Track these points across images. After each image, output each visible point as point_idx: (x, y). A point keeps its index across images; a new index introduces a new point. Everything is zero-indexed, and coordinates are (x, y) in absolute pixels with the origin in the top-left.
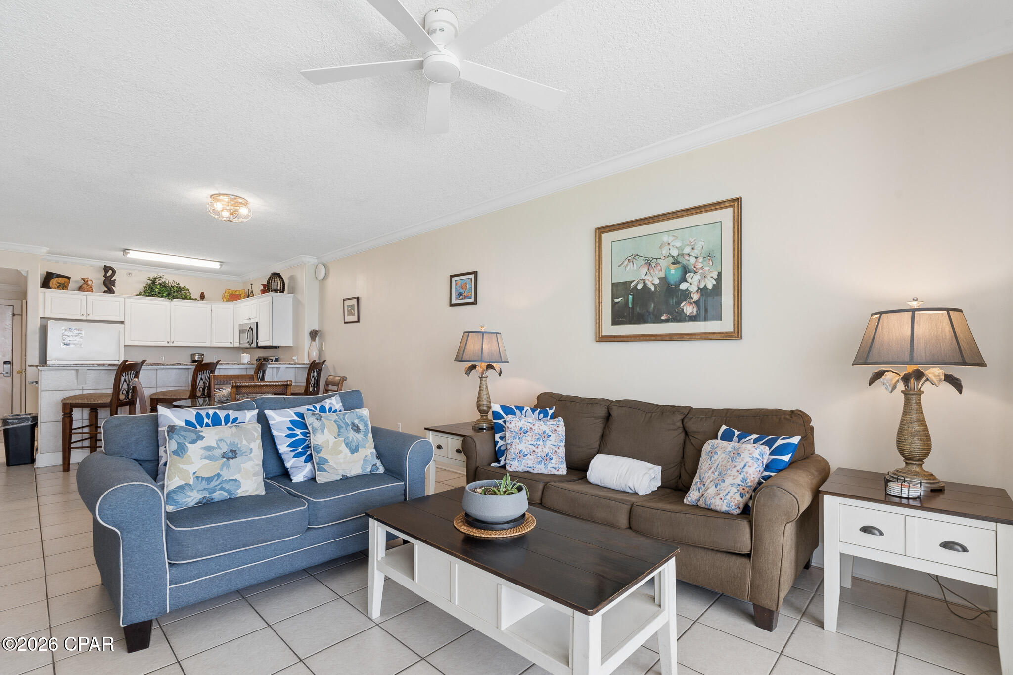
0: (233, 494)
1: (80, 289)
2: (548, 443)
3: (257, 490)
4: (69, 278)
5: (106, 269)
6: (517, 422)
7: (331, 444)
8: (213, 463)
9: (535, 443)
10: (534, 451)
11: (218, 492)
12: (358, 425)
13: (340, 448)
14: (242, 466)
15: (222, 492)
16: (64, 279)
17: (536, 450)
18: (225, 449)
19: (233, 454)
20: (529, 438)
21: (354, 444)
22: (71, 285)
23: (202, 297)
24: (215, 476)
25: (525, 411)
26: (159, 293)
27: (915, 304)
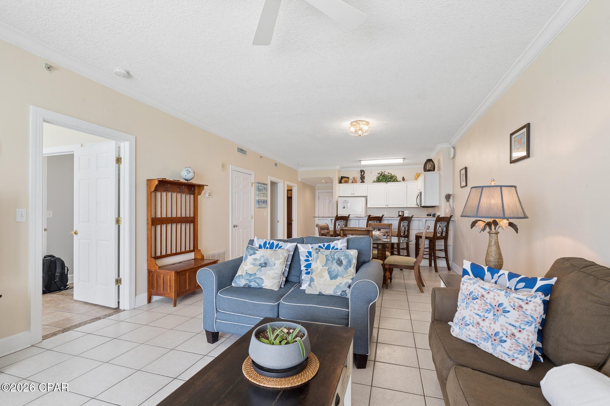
0: (260, 286)
1: (352, 182)
2: (502, 320)
3: (272, 287)
4: (348, 178)
5: (362, 171)
6: (469, 284)
7: (319, 270)
8: (255, 267)
9: (482, 314)
10: (478, 324)
11: (253, 283)
12: (343, 261)
13: (323, 274)
14: (267, 272)
15: (255, 283)
16: (346, 179)
17: (482, 323)
18: (262, 261)
19: (265, 265)
20: (476, 307)
21: (334, 274)
22: (350, 181)
23: (403, 179)
24: (253, 274)
25: (499, 275)
26: (382, 180)
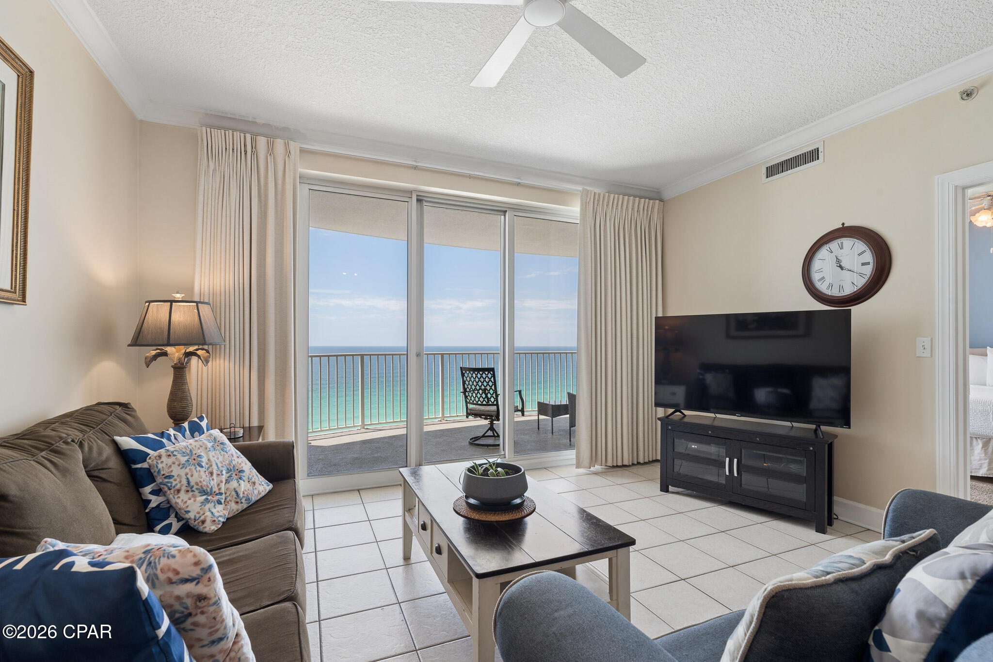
27: (178, 296)
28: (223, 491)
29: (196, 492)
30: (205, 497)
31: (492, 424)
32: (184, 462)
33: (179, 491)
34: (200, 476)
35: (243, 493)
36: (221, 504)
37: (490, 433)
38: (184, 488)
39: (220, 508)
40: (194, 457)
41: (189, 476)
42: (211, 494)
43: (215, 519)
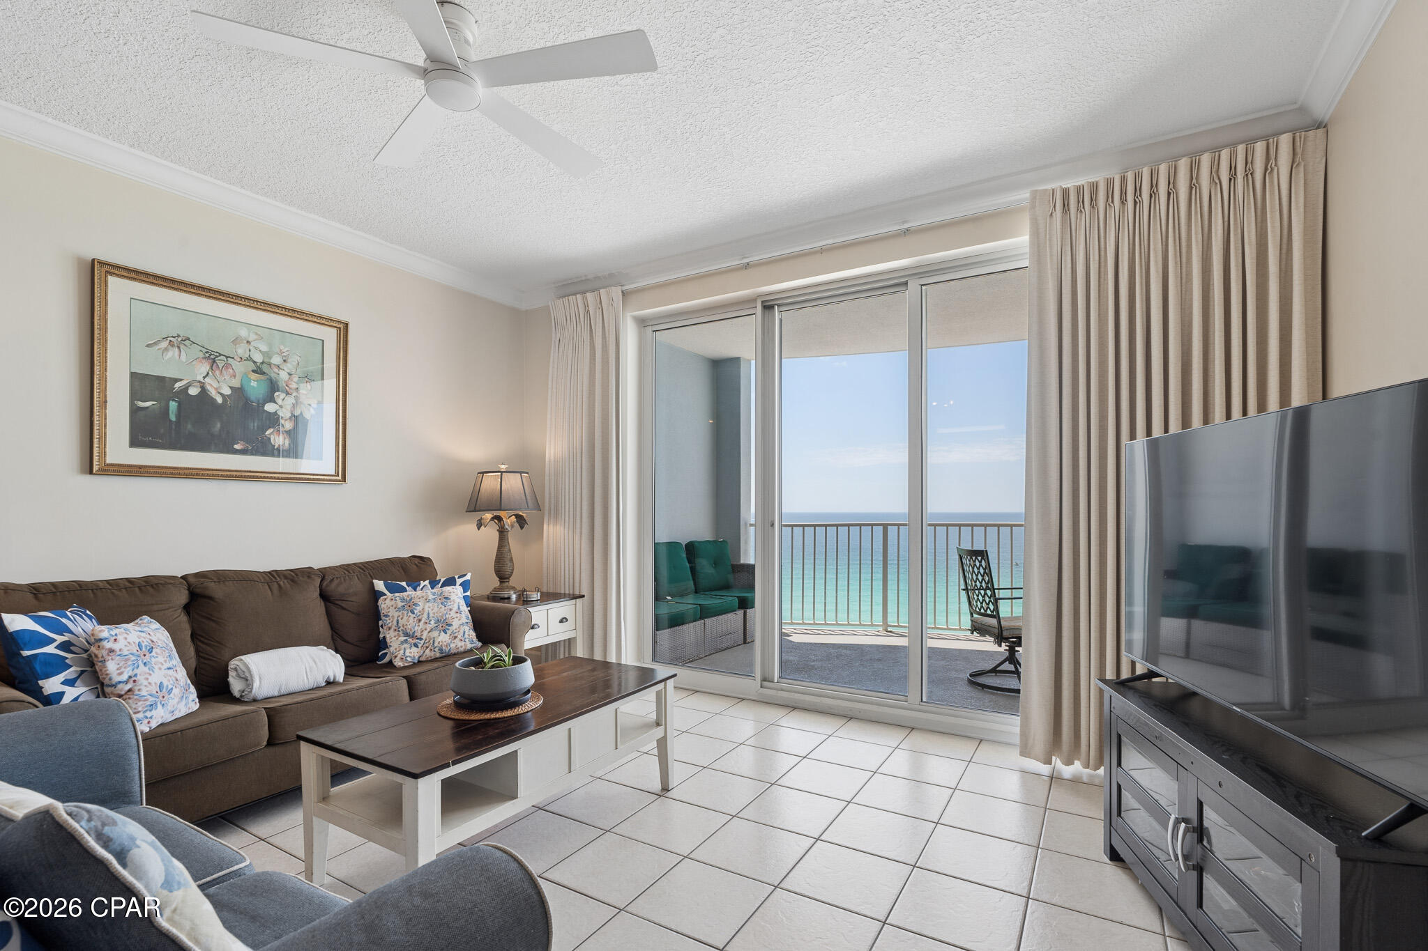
27: (503, 467)
28: (424, 637)
29: (401, 633)
30: (405, 638)
31: (1012, 651)
32: (400, 606)
33: (390, 628)
34: (409, 622)
35: (439, 643)
36: (417, 647)
37: (1008, 666)
38: (393, 627)
39: (414, 649)
40: (411, 604)
41: (399, 618)
42: (413, 637)
43: (404, 657)
